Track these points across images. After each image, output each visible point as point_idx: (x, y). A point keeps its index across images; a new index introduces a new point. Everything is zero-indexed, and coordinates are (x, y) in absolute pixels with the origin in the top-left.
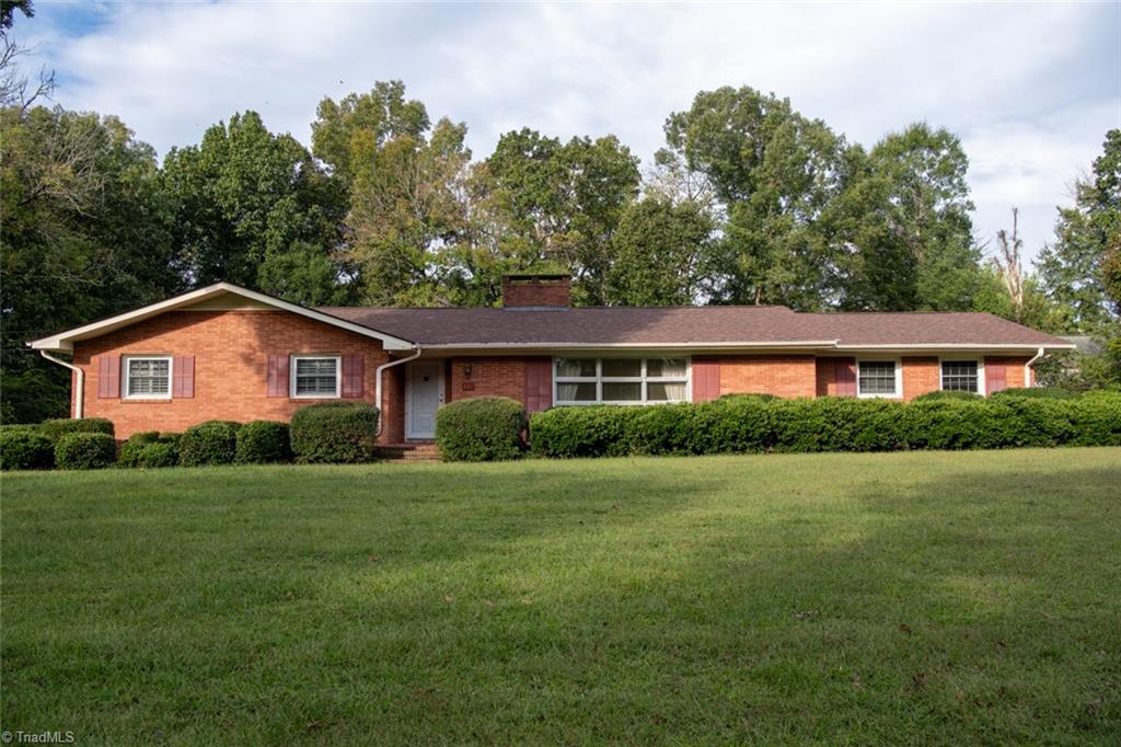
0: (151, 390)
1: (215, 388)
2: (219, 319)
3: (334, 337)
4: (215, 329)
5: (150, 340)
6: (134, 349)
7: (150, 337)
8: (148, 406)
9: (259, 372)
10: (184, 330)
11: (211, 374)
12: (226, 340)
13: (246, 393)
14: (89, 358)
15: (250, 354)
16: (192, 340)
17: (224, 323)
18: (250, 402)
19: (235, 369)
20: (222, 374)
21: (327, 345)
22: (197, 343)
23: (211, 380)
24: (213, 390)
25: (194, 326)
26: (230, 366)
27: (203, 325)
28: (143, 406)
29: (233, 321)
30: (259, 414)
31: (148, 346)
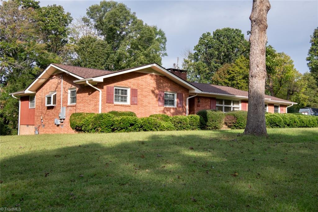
0: (120, 100)
1: (144, 101)
2: (145, 76)
3: (176, 87)
4: (143, 80)
5: (124, 81)
6: (118, 84)
7: (123, 80)
8: (123, 107)
9: (156, 97)
10: (134, 79)
11: (143, 96)
12: (147, 84)
13: (153, 104)
14: (103, 86)
15: (154, 90)
16: (137, 83)
17: (146, 78)
18: (154, 107)
19: (149, 95)
20: (145, 97)
21: (174, 89)
22: (138, 85)
23: (143, 98)
24: (143, 102)
25: (137, 78)
26: (148, 94)
27: (140, 78)
28: (121, 107)
29: (148, 77)
30: (156, 112)
31: (123, 84)
